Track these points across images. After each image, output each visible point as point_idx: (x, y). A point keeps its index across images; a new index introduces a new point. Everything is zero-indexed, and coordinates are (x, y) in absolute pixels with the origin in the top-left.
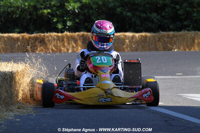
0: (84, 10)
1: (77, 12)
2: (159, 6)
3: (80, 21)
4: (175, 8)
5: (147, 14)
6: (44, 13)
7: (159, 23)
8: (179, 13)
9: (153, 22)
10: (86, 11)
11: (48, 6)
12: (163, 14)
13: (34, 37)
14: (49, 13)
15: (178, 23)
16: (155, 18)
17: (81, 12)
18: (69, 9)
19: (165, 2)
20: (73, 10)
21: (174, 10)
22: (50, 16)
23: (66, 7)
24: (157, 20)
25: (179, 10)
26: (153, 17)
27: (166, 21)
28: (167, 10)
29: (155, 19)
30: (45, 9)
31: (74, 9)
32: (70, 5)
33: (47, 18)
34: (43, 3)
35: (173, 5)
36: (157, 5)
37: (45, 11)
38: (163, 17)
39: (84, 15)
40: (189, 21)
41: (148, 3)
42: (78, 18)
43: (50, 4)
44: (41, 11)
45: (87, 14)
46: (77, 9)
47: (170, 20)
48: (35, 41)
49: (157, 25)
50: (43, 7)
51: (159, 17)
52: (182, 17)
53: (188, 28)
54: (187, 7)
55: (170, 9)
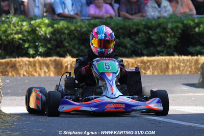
0: (55, 35)
1: (49, 37)
2: (132, 31)
3: (52, 46)
4: (148, 33)
5: (120, 39)
6: (15, 38)
7: (132, 49)
8: (153, 37)
9: (126, 47)
10: (58, 36)
11: (19, 31)
12: (137, 39)
13: (5, 62)
14: (20, 39)
15: (152, 49)
16: (128, 43)
17: (54, 37)
18: (40, 34)
19: (138, 28)
20: (44, 35)
21: (147, 35)
22: (21, 42)
23: (37, 32)
24: (131, 45)
25: (152, 35)
26: (126, 42)
27: (139, 47)
28: (140, 35)
29: (128, 45)
30: (16, 34)
31: (46, 34)
32: (42, 30)
33: (18, 43)
34: (14, 28)
35: (146, 30)
36: (130, 30)
37: (16, 36)
38: (136, 42)
39: (56, 40)
40: (163, 46)
41: (121, 28)
42: (50, 43)
43: (21, 29)
44: (12, 36)
45: (59, 39)
46: (49, 34)
47: (144, 46)
48: (6, 67)
49: (130, 51)
50: (14, 32)
51: (132, 42)
52: (156, 43)
53: (161, 54)
54: (160, 32)
55: (143, 34)
